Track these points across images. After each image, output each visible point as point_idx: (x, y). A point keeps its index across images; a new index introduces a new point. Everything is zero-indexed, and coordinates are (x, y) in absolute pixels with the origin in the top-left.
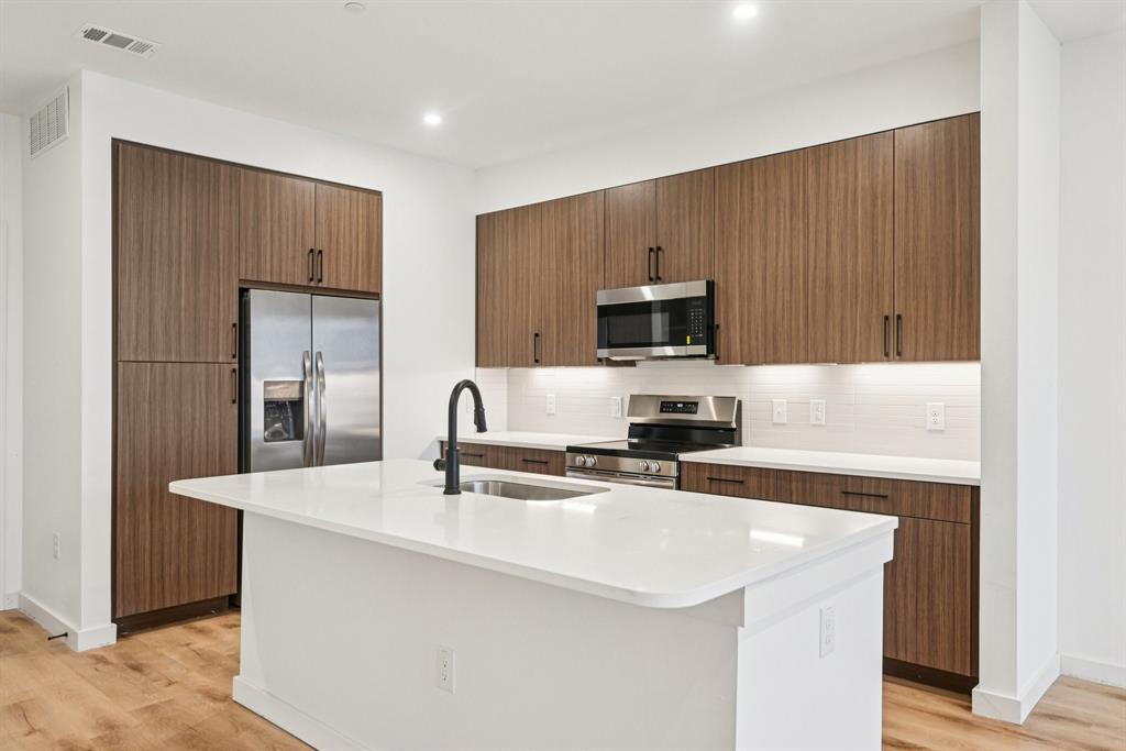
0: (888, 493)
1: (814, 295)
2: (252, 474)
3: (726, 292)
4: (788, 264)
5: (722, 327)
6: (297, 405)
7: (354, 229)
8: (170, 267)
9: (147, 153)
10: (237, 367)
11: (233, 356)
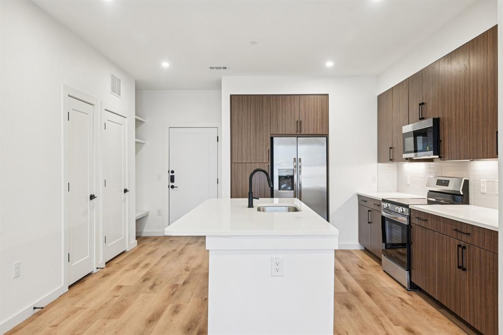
0: (470, 232)
1: (473, 121)
2: (274, 199)
3: (443, 124)
4: (463, 106)
5: (442, 141)
6: (292, 177)
7: (316, 109)
8: (247, 132)
9: (240, 97)
10: (270, 164)
11: (269, 161)
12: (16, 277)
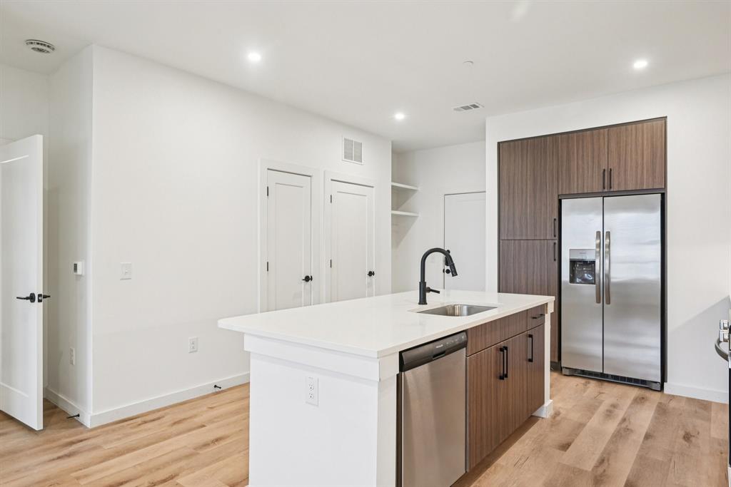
6: (591, 263)
10: (557, 242)
11: (555, 236)
12: (191, 352)
